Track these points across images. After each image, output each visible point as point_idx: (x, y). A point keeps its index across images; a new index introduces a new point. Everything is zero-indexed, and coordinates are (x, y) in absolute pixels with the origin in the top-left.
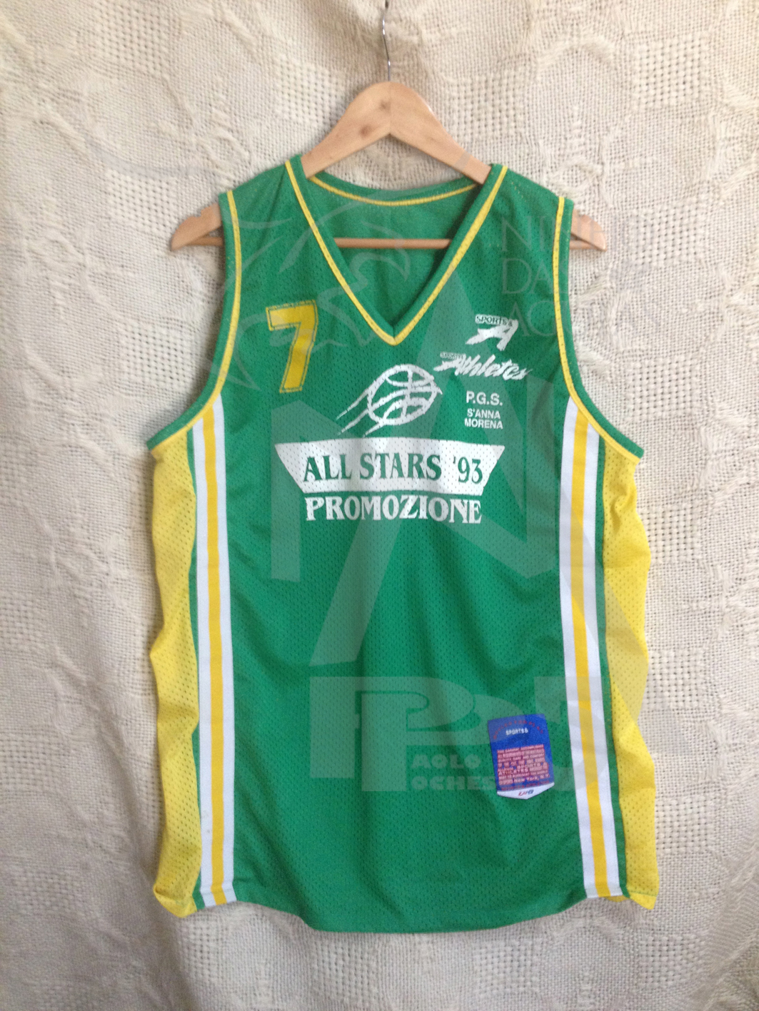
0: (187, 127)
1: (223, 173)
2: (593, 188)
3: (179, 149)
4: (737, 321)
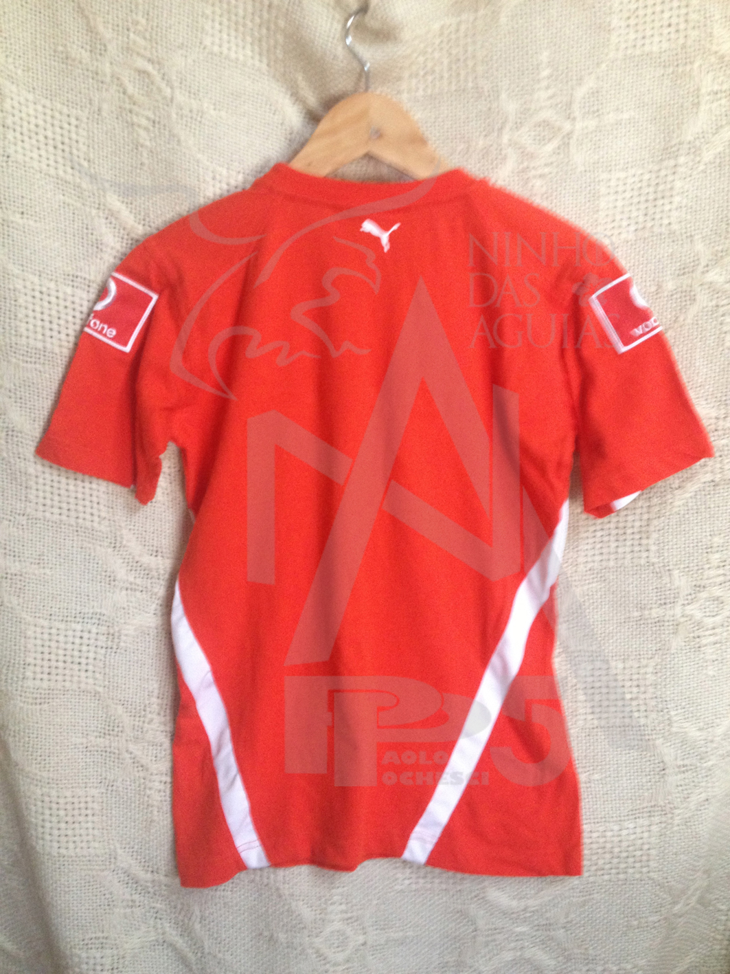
0: (101, 54)
1: (141, 111)
3: (91, 80)
4: (712, 300)
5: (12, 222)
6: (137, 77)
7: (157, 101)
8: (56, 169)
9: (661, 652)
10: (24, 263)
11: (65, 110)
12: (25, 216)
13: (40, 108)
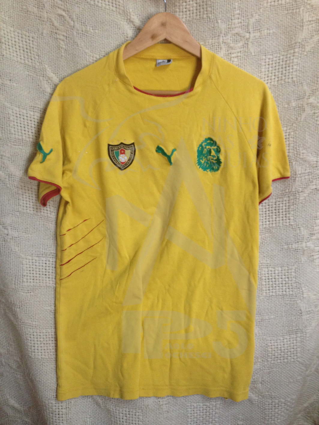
0: (42, 9)
1: (61, 33)
2: (245, 45)
3: (38, 20)
4: (312, 111)
5: (6, 84)
6: (58, 18)
7: (67, 28)
8: (24, 60)
9: (297, 263)
10: (12, 102)
11: (27, 34)
12: (12, 81)
13: (16, 34)
